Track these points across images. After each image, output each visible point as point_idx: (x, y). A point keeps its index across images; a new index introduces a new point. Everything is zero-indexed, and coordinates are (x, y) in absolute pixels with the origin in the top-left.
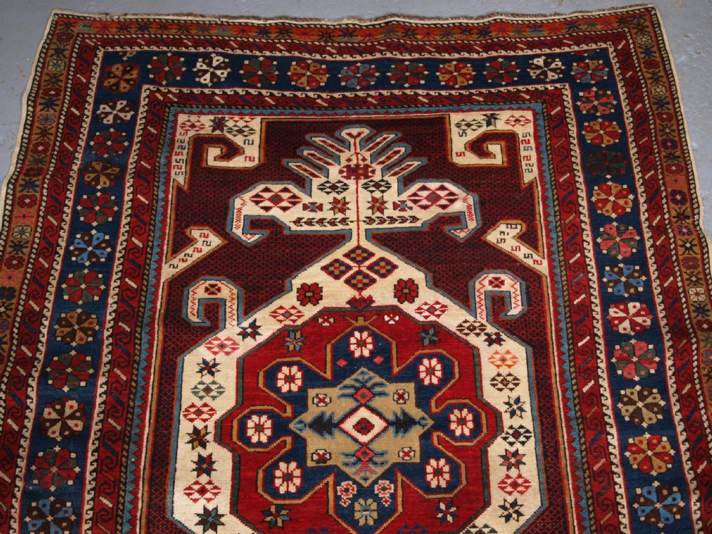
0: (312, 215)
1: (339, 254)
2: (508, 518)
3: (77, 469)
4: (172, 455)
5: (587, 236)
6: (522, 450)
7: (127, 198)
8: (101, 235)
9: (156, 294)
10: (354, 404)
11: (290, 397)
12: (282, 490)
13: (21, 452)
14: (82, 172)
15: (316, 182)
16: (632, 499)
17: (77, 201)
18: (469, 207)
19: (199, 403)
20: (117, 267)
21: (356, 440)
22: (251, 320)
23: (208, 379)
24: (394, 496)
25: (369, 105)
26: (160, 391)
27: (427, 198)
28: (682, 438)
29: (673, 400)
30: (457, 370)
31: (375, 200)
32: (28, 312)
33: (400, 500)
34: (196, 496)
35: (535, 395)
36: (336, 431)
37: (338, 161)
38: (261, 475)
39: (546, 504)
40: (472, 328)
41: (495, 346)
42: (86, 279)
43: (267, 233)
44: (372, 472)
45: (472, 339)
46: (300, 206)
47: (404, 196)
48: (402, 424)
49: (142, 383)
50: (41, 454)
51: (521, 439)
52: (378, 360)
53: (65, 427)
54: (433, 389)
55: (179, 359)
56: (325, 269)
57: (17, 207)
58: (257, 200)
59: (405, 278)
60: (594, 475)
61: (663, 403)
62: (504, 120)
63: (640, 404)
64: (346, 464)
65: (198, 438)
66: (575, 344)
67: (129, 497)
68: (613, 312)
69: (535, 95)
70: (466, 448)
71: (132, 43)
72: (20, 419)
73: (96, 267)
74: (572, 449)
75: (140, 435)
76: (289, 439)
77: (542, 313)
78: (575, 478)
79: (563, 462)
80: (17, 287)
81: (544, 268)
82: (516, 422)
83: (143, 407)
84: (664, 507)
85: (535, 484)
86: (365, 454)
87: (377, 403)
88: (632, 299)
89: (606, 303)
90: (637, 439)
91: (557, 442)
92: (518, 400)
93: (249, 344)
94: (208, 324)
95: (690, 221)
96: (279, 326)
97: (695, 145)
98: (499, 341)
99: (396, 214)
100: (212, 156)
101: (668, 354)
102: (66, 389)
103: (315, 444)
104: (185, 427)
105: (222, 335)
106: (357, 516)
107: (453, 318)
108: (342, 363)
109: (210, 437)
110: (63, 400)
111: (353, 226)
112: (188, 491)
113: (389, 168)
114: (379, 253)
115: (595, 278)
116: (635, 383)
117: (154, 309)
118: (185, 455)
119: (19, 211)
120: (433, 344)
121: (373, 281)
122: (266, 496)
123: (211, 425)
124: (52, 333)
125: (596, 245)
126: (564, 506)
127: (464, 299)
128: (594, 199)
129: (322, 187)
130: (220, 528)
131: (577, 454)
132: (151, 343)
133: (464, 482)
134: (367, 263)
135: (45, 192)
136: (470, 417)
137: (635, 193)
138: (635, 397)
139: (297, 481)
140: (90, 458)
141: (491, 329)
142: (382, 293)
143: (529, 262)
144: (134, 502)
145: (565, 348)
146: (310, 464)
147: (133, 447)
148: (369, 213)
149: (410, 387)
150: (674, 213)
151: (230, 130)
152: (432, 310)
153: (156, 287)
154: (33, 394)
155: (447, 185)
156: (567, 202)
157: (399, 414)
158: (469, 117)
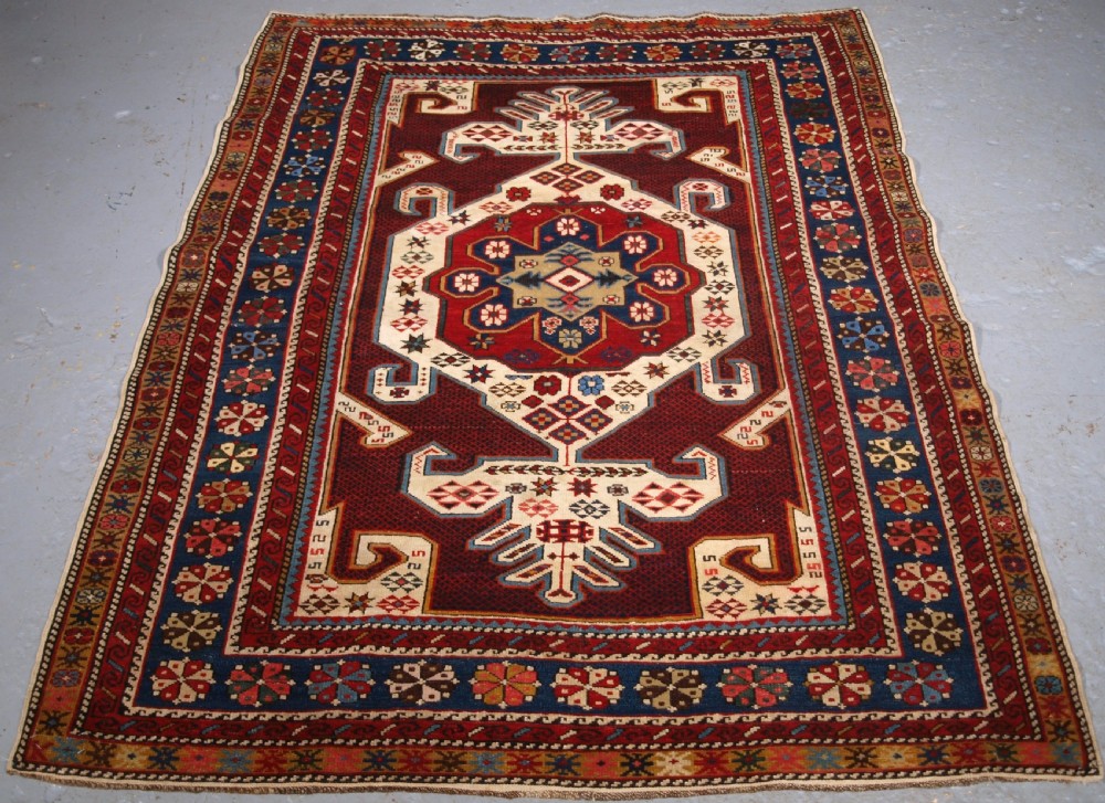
0: (521, 144)
1: (547, 168)
2: (711, 344)
3: (284, 312)
4: (380, 300)
5: (790, 156)
6: (724, 297)
7: (341, 133)
8: (316, 158)
9: (368, 196)
10: (561, 266)
11: (497, 261)
12: (488, 323)
13: (228, 301)
14: (297, 117)
15: (525, 123)
16: (835, 331)
17: (292, 135)
18: (674, 139)
19: (408, 266)
20: (331, 177)
21: (562, 290)
22: (461, 211)
23: (417, 249)
24: (598, 328)
25: (579, 74)
26: (370, 258)
27: (634, 133)
28: (885, 291)
29: (876, 266)
30: (661, 244)
31: (582, 134)
32: (240, 208)
33: (604, 330)
34: (403, 327)
35: (738, 261)
36: (542, 284)
37: (548, 108)
38: (467, 313)
39: (750, 334)
40: (676, 217)
41: (698, 229)
42: (298, 186)
43: (478, 155)
44: (576, 311)
45: (676, 224)
46: (511, 138)
47: (612, 132)
48: (608, 279)
49: (351, 253)
50: (248, 302)
51: (725, 289)
52: (584, 237)
53: (273, 283)
54: (637, 257)
55: (390, 237)
56: (534, 178)
57: (231, 140)
58: (469, 133)
59: (612, 183)
60: (797, 316)
61: (865, 268)
62: (708, 82)
63: (843, 269)
64: (552, 306)
65: (406, 289)
66: (777, 228)
67: (334, 330)
68: (814, 207)
69: (740, 67)
70: (671, 296)
71: (348, 33)
72: (229, 278)
73: (309, 178)
74: (775, 297)
75: (350, 287)
76: (495, 290)
77: (745, 207)
78: (778, 317)
79: (766, 306)
80: (230, 192)
81: (747, 177)
82: (719, 278)
83: (353, 269)
84: (870, 337)
85: (738, 321)
86: (570, 299)
87: (582, 265)
88: (833, 198)
89: (808, 200)
90: (840, 291)
91: (760, 293)
92: (721, 264)
93: (459, 227)
94: (419, 214)
95: (892, 149)
96: (489, 215)
97: (898, 101)
98: (702, 225)
99: (604, 143)
100: (426, 107)
101: (869, 233)
102: (277, 256)
103: (520, 293)
104: (393, 283)
105: (432, 222)
106: (561, 340)
107: (657, 209)
108: (549, 239)
109: (418, 287)
110: (273, 264)
111: (562, 151)
112: (395, 324)
113: (597, 113)
114: (586, 167)
115: (797, 185)
116: (838, 255)
117: (366, 205)
118: (392, 302)
119: (233, 142)
120: (637, 226)
121: (580, 186)
122: (472, 328)
123: (419, 281)
124: (263, 221)
125: (797, 163)
126: (767, 336)
127: (669, 197)
128: (796, 133)
129: (532, 126)
130: (424, 350)
131: (780, 301)
132: (362, 227)
133: (668, 318)
134: (575, 174)
135: (261, 130)
136: (674, 274)
137: (837, 128)
138: (838, 263)
139: (504, 318)
140: (298, 303)
141: (694, 217)
142: (589, 193)
143: (733, 174)
144: (341, 332)
145: (768, 230)
146: (515, 306)
147: (341, 295)
148: (578, 142)
149: (616, 256)
150: (875, 143)
151: (444, 90)
152: (637, 204)
153: (370, 190)
154: (243, 260)
155: (652, 124)
156: (770, 134)
157: (604, 272)
158: (675, 80)
